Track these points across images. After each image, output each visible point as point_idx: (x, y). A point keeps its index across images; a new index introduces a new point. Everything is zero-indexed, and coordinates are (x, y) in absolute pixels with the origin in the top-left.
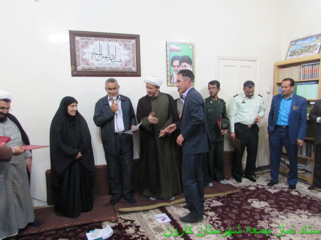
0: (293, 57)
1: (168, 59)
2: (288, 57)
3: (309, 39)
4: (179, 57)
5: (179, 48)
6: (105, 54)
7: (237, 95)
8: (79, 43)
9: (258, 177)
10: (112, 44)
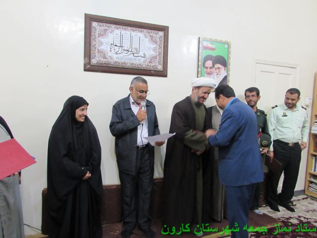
1: (200, 58)
4: (213, 56)
5: (214, 46)
6: (126, 46)
7: (276, 106)
8: (96, 30)
9: (295, 205)
10: (136, 35)
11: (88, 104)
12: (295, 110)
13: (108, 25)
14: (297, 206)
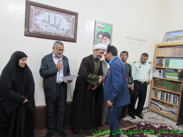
0: (168, 42)
1: (96, 33)
2: (164, 42)
3: (179, 32)
4: (103, 32)
5: (103, 27)
6: (52, 22)
7: (136, 62)
8: (33, 11)
9: (144, 115)
10: (58, 16)
11: (27, 57)
12: (145, 64)
13: (41, 8)
14: (145, 116)
